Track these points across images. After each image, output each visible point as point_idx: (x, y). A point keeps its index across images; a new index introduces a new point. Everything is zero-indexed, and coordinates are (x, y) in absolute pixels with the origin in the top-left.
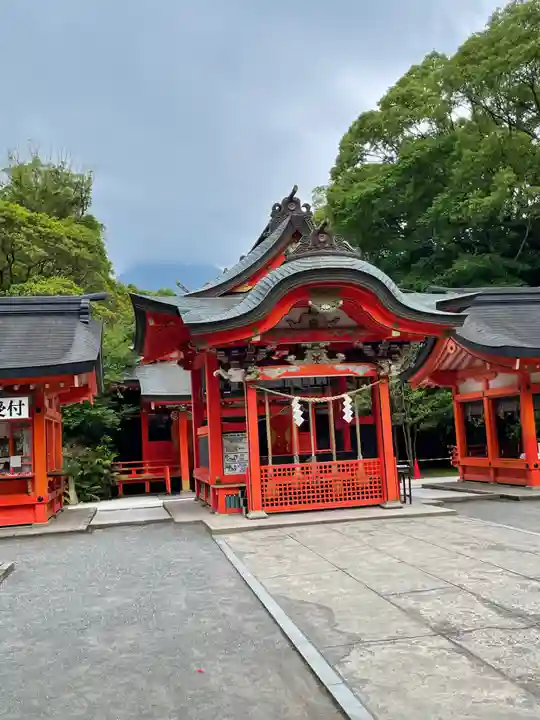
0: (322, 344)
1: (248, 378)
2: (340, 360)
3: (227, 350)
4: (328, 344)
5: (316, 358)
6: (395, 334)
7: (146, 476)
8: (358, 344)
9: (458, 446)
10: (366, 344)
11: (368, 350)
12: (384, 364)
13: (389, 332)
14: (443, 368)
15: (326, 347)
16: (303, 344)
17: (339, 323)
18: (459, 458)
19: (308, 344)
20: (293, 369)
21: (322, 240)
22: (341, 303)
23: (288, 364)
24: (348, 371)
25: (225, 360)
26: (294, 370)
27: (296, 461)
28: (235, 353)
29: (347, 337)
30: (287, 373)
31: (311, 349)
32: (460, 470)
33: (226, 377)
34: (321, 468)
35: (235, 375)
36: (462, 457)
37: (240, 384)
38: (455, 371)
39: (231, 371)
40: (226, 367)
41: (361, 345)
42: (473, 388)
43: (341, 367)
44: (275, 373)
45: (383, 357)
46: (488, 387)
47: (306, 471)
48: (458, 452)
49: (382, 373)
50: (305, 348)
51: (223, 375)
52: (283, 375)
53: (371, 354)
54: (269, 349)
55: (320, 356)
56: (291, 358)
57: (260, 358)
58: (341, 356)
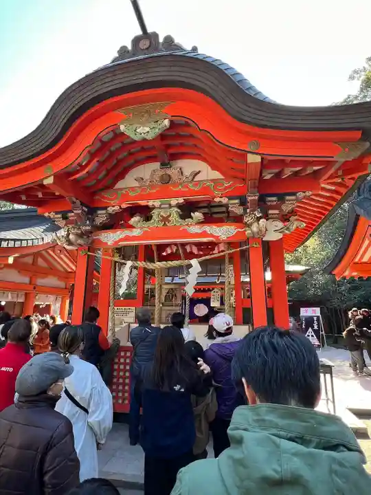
0: (174, 202)
2: (195, 220)
4: (181, 200)
5: (165, 219)
6: (252, 159)
8: (219, 199)
10: (229, 199)
11: (235, 206)
15: (179, 206)
16: (150, 203)
19: (157, 203)
20: (136, 232)
23: (131, 227)
24: (204, 234)
30: (127, 238)
31: (160, 208)
41: (225, 200)
43: (196, 229)
44: (112, 237)
50: (154, 208)
52: (121, 240)
53: (239, 211)
54: (110, 210)
55: (170, 215)
56: (134, 220)
57: (99, 221)
58: (198, 215)
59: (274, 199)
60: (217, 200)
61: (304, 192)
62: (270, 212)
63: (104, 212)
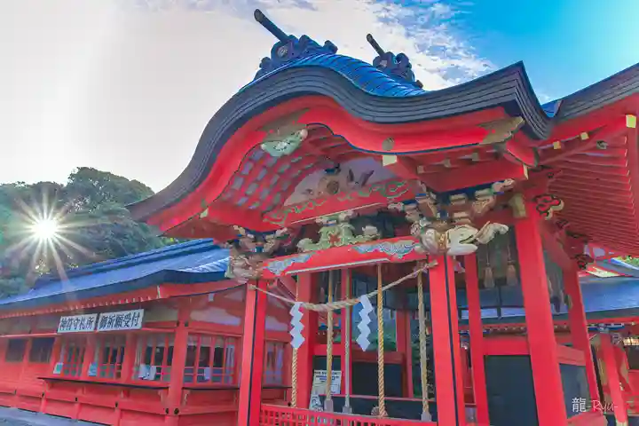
0: (342, 216)
2: (367, 236)
4: (350, 213)
5: (334, 239)
6: (387, 161)
8: (394, 205)
10: (406, 203)
15: (351, 221)
16: (318, 220)
19: (324, 219)
20: (302, 258)
22: (303, 132)
23: (299, 251)
24: (376, 254)
26: (303, 260)
30: (294, 266)
31: (327, 225)
41: (400, 207)
44: (278, 266)
50: (321, 225)
52: (288, 269)
54: (279, 233)
55: (339, 234)
56: (303, 243)
57: (268, 247)
58: (370, 230)
59: (461, 196)
60: (391, 206)
61: (503, 182)
62: (456, 215)
63: (272, 236)
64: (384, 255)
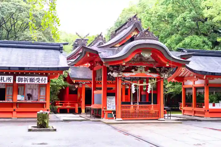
0: (143, 67)
1: (120, 76)
3: (113, 66)
4: (145, 66)
5: (141, 71)
6: (167, 65)
7: (68, 107)
8: (154, 67)
9: (182, 103)
10: (157, 67)
11: (158, 70)
12: (163, 75)
13: (166, 64)
14: (180, 75)
15: (144, 68)
16: (137, 66)
17: (149, 60)
18: (182, 107)
19: (139, 66)
21: (146, 34)
22: (151, 54)
23: (132, 72)
24: (151, 76)
25: (112, 70)
26: (134, 74)
27: (132, 104)
28: (115, 67)
29: (151, 65)
31: (140, 68)
32: (182, 111)
33: (112, 75)
34: (140, 106)
35: (115, 75)
36: (184, 107)
37: (116, 78)
38: (184, 77)
39: (114, 73)
40: (112, 72)
41: (156, 68)
42: (189, 83)
43: (149, 74)
44: (127, 75)
45: (162, 72)
46: (194, 84)
47: (135, 107)
48: (182, 105)
49: (162, 77)
50: (138, 67)
51: (111, 74)
52: (130, 76)
53: (159, 71)
54: (126, 67)
56: (133, 70)
57: (123, 70)
58: (149, 71)
59: (167, 69)
62: (166, 72)
64: (152, 76)
